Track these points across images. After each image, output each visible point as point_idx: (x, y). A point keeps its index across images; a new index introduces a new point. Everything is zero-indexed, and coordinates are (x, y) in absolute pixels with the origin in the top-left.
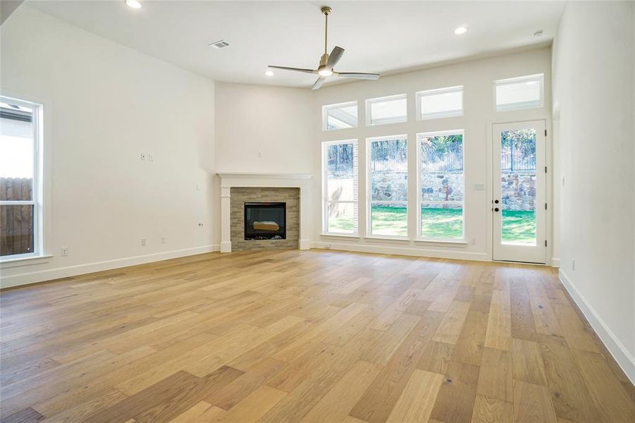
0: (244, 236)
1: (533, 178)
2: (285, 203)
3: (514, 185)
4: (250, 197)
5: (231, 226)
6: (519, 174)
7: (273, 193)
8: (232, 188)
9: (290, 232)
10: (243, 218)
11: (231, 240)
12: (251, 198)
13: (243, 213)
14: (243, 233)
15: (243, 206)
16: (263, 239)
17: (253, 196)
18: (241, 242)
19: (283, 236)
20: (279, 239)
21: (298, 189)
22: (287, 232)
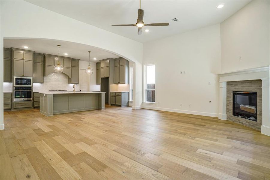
2: (256, 92)
4: (235, 87)
5: (227, 105)
8: (227, 82)
10: (232, 101)
11: (227, 113)
12: (235, 89)
13: (232, 98)
14: (232, 111)
15: (232, 94)
18: (231, 116)
20: (253, 120)
21: (261, 81)
22: (257, 116)
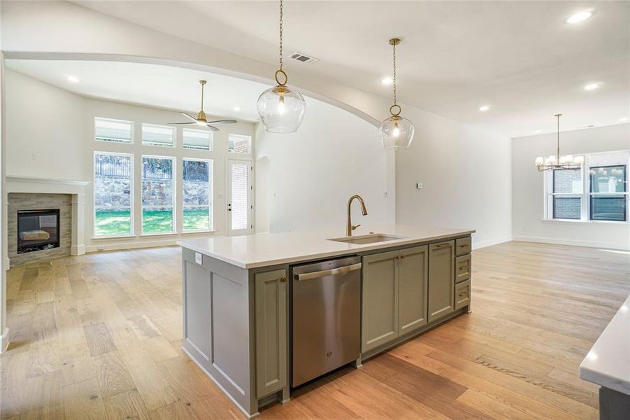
0: (16, 249)
1: (161, 185)
2: (59, 210)
3: (147, 190)
4: (23, 203)
6: (151, 182)
7: (48, 199)
8: (9, 193)
9: (65, 239)
10: (16, 229)
12: (25, 206)
14: (16, 246)
15: (16, 215)
16: (34, 250)
17: (28, 203)
18: (15, 257)
19: (57, 244)
20: (52, 247)
21: (73, 196)
22: (61, 240)
